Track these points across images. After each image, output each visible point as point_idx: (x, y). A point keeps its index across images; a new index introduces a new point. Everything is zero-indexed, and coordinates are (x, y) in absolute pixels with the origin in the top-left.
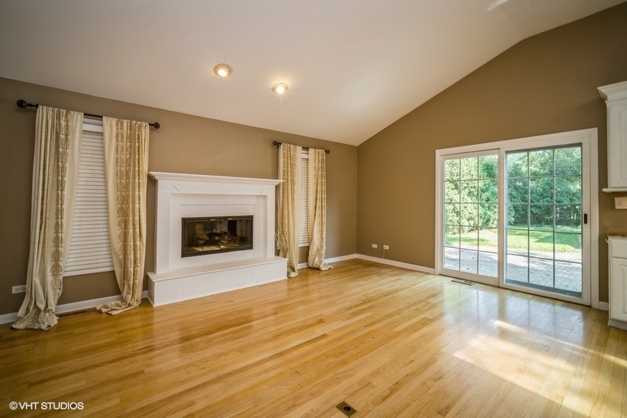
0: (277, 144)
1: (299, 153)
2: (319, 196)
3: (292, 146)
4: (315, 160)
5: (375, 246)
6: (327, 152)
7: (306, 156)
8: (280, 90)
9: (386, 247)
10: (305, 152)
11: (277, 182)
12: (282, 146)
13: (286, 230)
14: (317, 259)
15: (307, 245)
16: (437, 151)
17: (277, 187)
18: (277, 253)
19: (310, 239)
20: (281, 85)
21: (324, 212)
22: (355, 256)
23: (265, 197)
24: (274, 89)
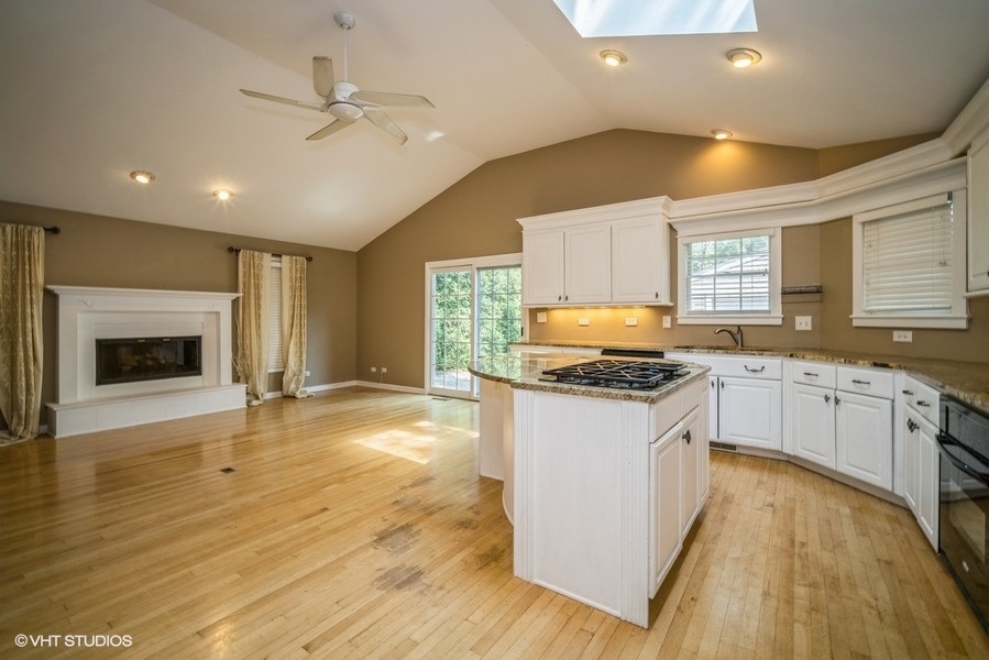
0: (234, 251)
1: (268, 261)
2: (297, 312)
3: (256, 253)
4: (291, 268)
5: (374, 370)
6: (309, 259)
7: (278, 265)
8: (223, 196)
9: (384, 370)
10: (278, 259)
11: (234, 296)
12: (241, 254)
13: (248, 352)
14: (293, 386)
15: (282, 370)
16: (427, 264)
17: (235, 302)
18: (236, 379)
19: (285, 364)
20: (224, 192)
21: (304, 330)
22: (354, 383)
23: (218, 313)
24: (214, 194)
